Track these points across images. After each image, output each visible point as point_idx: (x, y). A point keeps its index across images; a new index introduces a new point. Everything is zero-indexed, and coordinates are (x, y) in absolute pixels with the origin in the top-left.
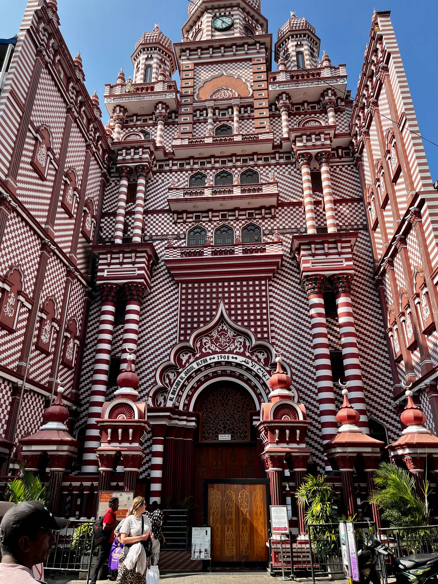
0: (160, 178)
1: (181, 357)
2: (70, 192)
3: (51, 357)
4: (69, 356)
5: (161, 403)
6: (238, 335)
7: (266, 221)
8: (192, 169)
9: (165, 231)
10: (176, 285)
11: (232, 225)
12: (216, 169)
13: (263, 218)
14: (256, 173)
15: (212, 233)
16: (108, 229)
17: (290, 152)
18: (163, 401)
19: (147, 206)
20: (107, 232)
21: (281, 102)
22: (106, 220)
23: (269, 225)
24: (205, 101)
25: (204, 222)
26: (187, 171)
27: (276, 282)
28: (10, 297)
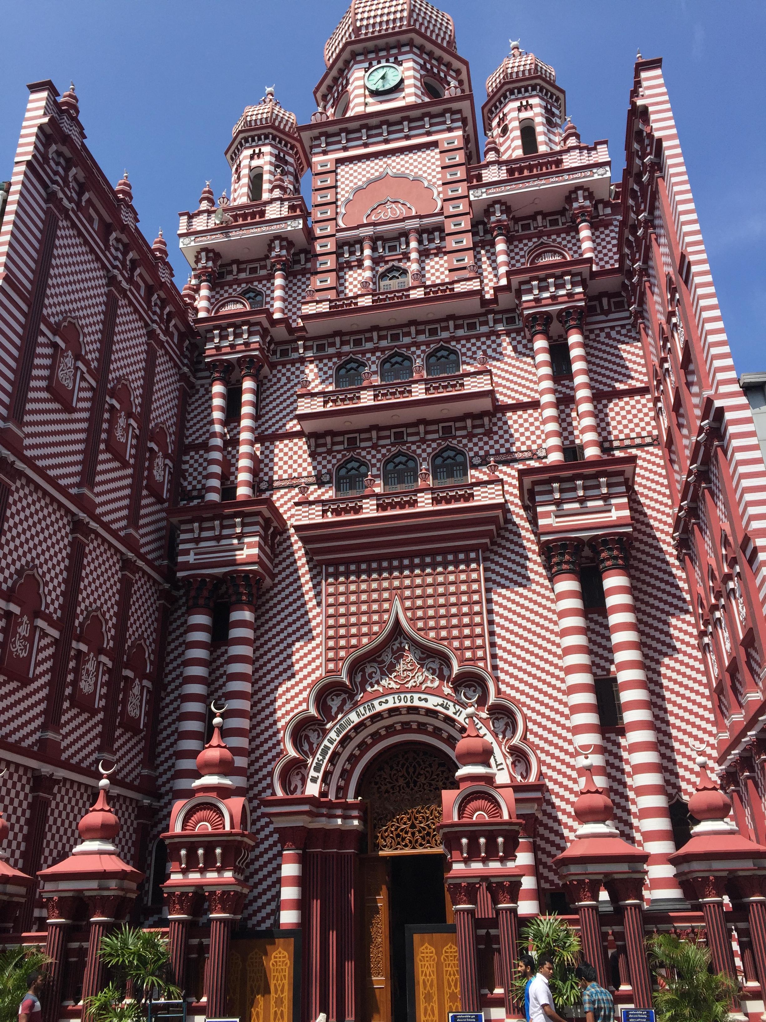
0: (284, 375)
1: (330, 703)
2: (122, 422)
3: (101, 716)
4: (133, 711)
5: (296, 787)
6: (429, 657)
7: (475, 440)
8: (339, 355)
9: (295, 470)
10: (318, 569)
11: (414, 452)
12: (383, 350)
13: (470, 436)
14: (454, 352)
15: (379, 469)
16: (195, 474)
17: (513, 310)
18: (299, 784)
19: (263, 428)
20: (195, 478)
21: (493, 219)
22: (192, 457)
23: (481, 448)
24: (357, 227)
25: (364, 449)
26: (330, 359)
27: (496, 553)
28: (21, 624)
